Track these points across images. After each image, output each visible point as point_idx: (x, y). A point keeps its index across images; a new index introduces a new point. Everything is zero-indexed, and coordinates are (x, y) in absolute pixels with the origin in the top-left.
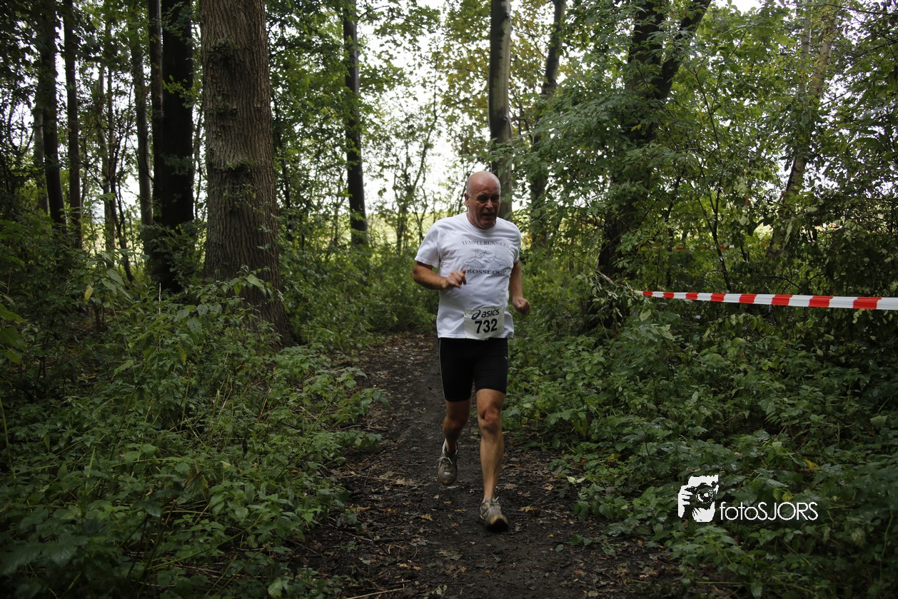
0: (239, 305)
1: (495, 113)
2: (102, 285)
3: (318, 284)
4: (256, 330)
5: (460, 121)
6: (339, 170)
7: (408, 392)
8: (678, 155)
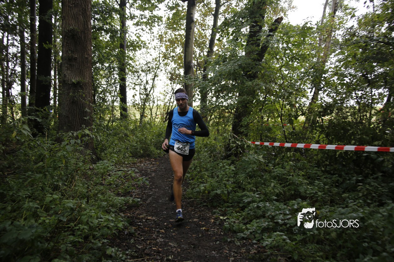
1: (187, 63)
5: (170, 65)
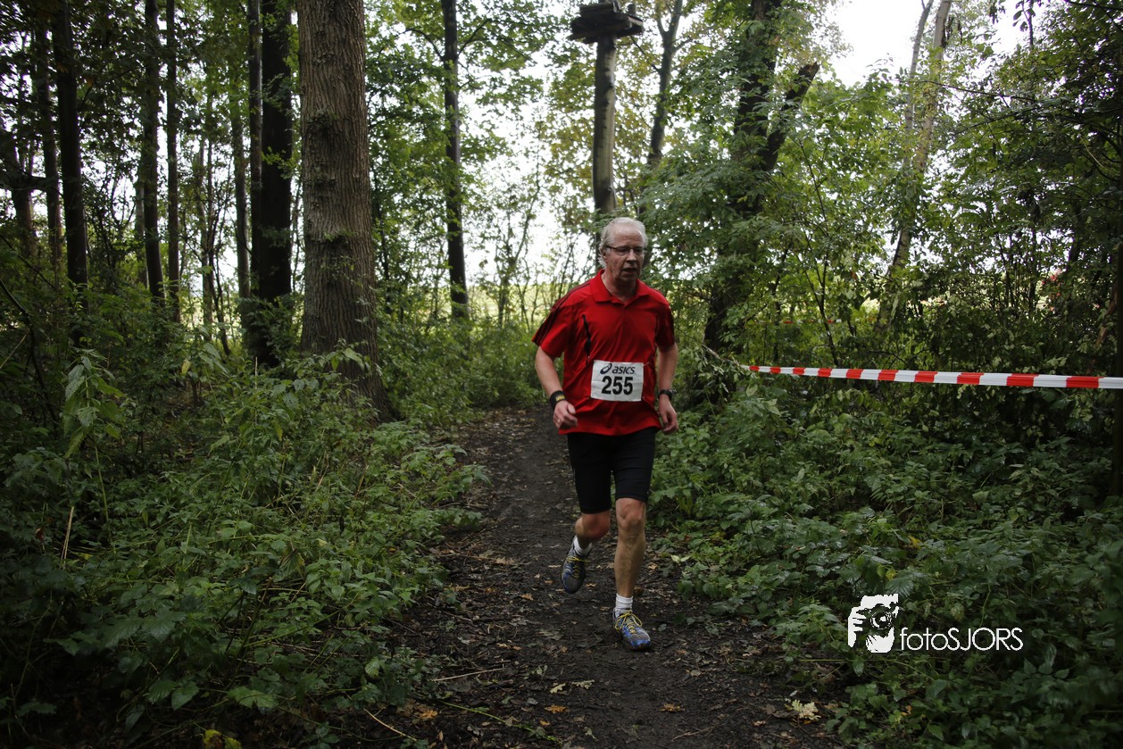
0: (336, 380)
1: (599, 184)
2: (199, 358)
3: (417, 358)
4: (353, 405)
5: (564, 191)
6: (439, 241)
7: (509, 469)
8: (785, 228)
